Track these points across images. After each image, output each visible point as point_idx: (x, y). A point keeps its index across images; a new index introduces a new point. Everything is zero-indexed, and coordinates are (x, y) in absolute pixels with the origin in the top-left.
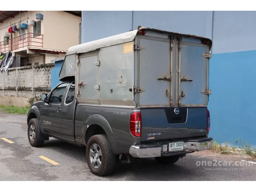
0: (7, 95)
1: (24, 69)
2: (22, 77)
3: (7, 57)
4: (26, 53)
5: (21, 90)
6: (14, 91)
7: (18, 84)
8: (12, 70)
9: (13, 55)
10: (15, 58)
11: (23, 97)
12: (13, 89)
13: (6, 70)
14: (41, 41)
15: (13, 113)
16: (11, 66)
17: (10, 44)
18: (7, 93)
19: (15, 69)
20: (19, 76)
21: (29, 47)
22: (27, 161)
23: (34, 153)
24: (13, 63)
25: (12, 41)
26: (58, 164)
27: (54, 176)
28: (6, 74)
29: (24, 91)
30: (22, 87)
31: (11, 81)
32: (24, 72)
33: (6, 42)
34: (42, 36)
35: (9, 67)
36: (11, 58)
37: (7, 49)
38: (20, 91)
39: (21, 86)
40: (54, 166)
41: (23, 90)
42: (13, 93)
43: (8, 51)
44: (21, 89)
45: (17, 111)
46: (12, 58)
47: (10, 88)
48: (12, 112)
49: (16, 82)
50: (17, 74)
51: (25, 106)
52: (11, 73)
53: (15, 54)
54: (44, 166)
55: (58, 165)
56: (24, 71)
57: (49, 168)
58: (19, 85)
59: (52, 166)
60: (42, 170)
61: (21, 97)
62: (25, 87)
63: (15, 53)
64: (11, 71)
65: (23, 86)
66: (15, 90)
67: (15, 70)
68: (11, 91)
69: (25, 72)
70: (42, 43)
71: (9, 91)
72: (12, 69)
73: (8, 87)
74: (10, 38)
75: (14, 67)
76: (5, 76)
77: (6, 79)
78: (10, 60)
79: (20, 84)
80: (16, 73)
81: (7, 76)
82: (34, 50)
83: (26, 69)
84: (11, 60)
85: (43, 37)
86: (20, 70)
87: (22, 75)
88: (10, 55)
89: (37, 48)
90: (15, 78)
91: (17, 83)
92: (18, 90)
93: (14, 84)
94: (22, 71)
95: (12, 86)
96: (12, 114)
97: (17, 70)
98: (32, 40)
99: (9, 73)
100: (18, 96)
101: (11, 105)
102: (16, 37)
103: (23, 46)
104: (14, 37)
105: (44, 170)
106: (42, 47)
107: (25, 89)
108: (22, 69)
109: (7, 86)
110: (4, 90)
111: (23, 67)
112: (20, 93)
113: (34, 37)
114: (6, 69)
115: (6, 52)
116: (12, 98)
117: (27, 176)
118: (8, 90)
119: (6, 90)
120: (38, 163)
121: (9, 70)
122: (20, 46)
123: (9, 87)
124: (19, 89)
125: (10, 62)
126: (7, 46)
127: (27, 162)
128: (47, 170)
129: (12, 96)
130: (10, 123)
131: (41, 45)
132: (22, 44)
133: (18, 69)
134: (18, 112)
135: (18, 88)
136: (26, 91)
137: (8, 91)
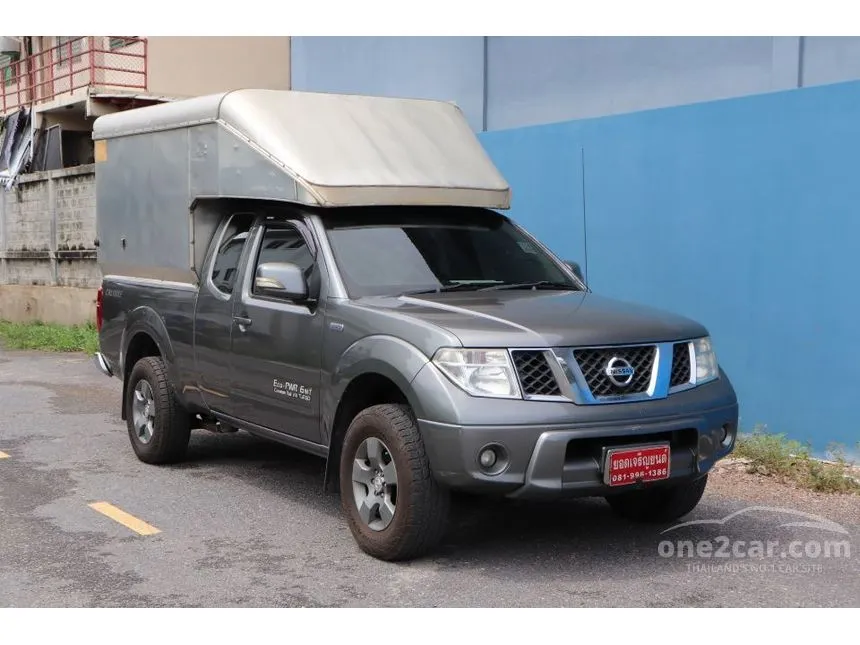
0: (16, 282)
1: (77, 176)
2: (72, 210)
3: (13, 134)
4: (84, 112)
5: (70, 261)
6: (44, 265)
7: (58, 236)
8: (34, 183)
9: (36, 123)
10: (42, 133)
11: (77, 285)
12: (40, 258)
13: (9, 184)
14: (138, 64)
15: (35, 348)
16: (27, 168)
17: (23, 79)
18: (18, 271)
19: (45, 178)
20: (58, 205)
21: (92, 90)
22: (40, 521)
23: (74, 493)
24: (35, 155)
25: (30, 66)
26: (156, 531)
27: (127, 574)
28: (12, 197)
29: (82, 262)
30: (74, 248)
31: (29, 227)
32: (76, 190)
33: (9, 71)
34: (142, 43)
35: (21, 172)
36: (27, 136)
37: (12, 101)
38: (65, 263)
39: (70, 245)
40: (141, 538)
41: (78, 260)
42: (40, 272)
43: (16, 109)
44: (68, 257)
45: (49, 339)
46: (30, 137)
47: (28, 255)
48: (33, 343)
49: (49, 228)
50: (51, 197)
51: (85, 323)
52: (29, 194)
53: (44, 122)
54: (100, 538)
55: (153, 536)
56: (76, 184)
57: (120, 545)
58: (59, 242)
59: (133, 537)
60: (87, 554)
61: (70, 285)
62: (83, 249)
63: (44, 114)
64: (29, 185)
65: (77, 244)
66: (47, 260)
67: (45, 181)
68: (32, 263)
69: (80, 190)
70: (145, 73)
71: (26, 263)
72: (34, 177)
73: (21, 248)
74: (23, 56)
75: (40, 169)
76: (7, 206)
77: (13, 218)
78: (25, 144)
79: (62, 237)
80: (46, 191)
81: (15, 205)
82: (113, 101)
83: (84, 179)
84: (30, 144)
85: (145, 47)
86: (62, 181)
87: (69, 201)
88: (24, 122)
89: (122, 92)
90: (46, 213)
91: (53, 232)
92: (60, 261)
93: (42, 237)
94: (69, 186)
95: (35, 243)
96: (30, 352)
97: (51, 182)
98: (105, 60)
99: (24, 197)
100: (59, 285)
101: (32, 318)
102: (45, 49)
103: (69, 87)
104: (38, 51)
105: (95, 555)
106: (145, 88)
107: (85, 254)
108: (69, 178)
109: (18, 246)
110: (8, 260)
111: (73, 171)
112: (65, 272)
113: (111, 52)
114: (12, 180)
115: (9, 112)
116: (35, 293)
117: (25, 577)
118: (23, 260)
119: (14, 259)
120: (80, 527)
121: (20, 185)
122: (58, 86)
123: (24, 249)
124: (63, 255)
125: (25, 152)
126: (13, 88)
127: (39, 527)
128: (105, 555)
129: (35, 284)
130: (12, 383)
131: (139, 80)
132: (69, 77)
133: (56, 180)
134: (53, 344)
135: (56, 254)
136: (89, 262)
137: (22, 263)
